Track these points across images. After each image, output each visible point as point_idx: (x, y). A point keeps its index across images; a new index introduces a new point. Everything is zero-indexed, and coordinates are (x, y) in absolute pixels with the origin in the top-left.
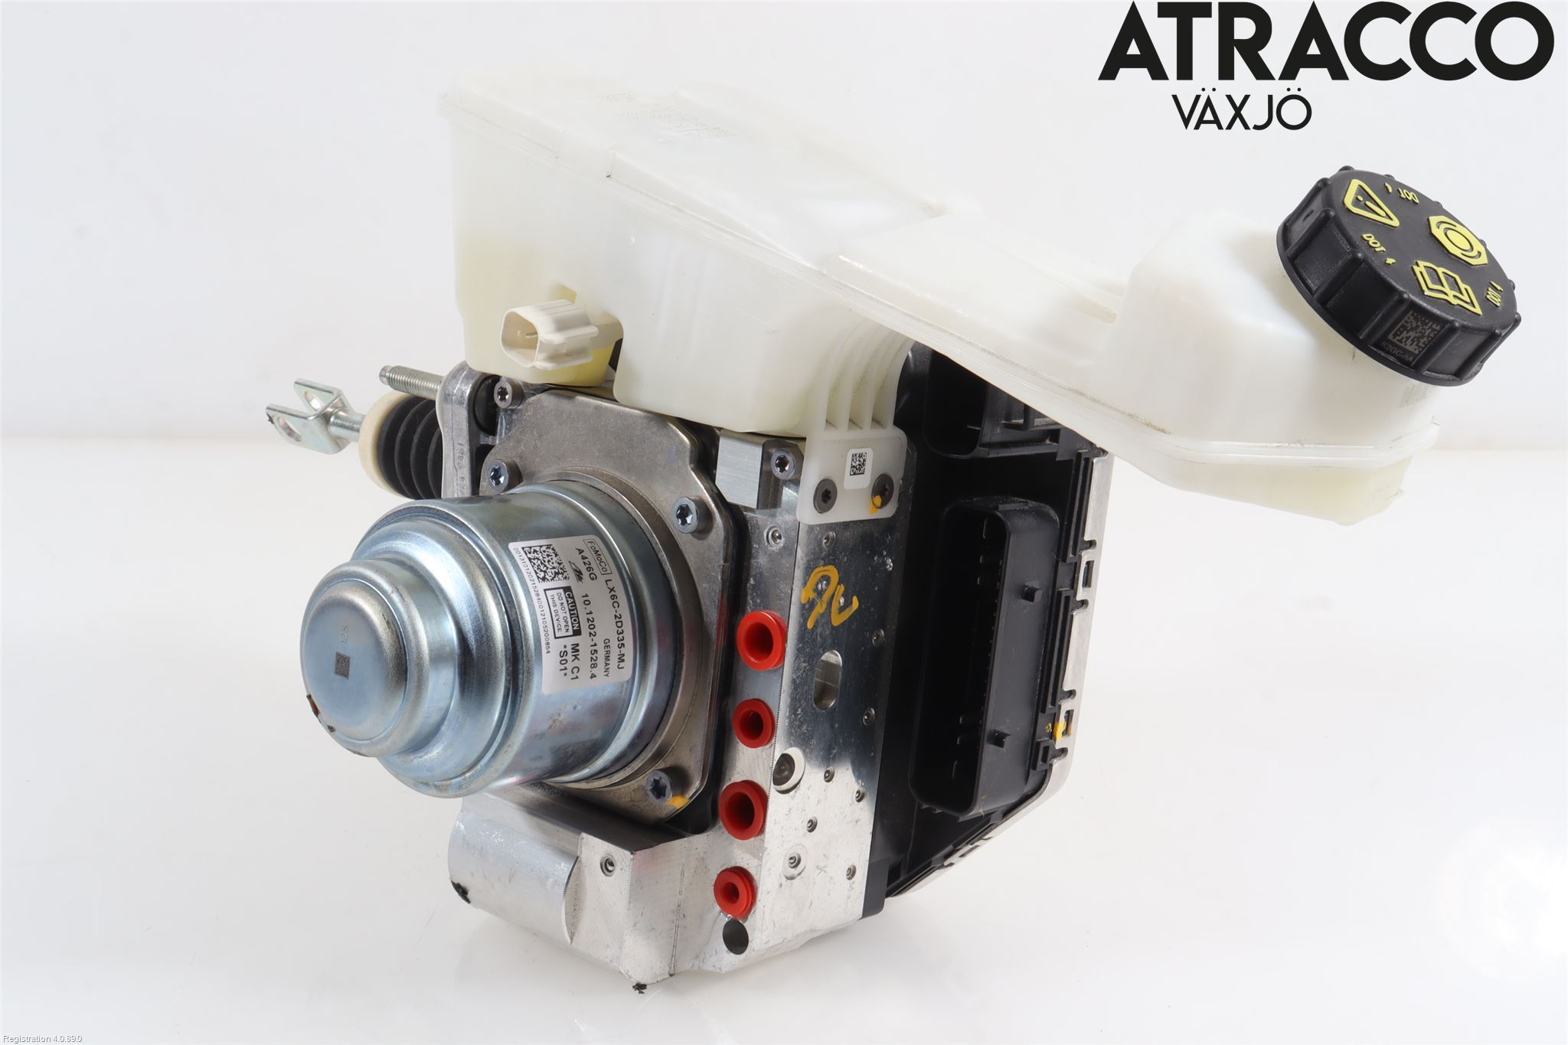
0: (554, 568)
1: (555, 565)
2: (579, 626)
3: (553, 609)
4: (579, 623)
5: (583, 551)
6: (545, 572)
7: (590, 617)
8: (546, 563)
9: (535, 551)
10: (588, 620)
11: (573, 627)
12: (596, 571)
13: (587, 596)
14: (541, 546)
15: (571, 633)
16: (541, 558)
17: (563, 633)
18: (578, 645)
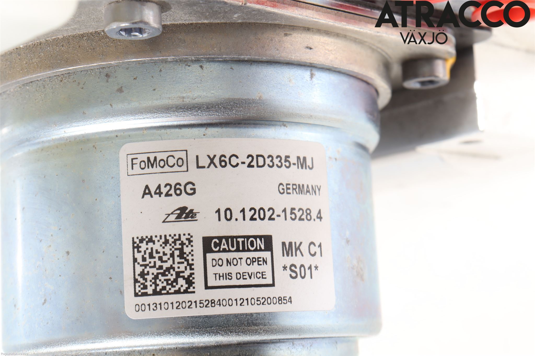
0: (172, 255)
1: (167, 250)
2: (260, 237)
3: (234, 282)
4: (255, 237)
5: (147, 187)
6: (178, 274)
7: (249, 214)
8: (165, 265)
9: (142, 274)
10: (252, 219)
11: (261, 250)
12: (183, 179)
13: (218, 211)
14: (135, 260)
15: (267, 255)
16: (155, 271)
17: (267, 268)
18: (284, 244)
